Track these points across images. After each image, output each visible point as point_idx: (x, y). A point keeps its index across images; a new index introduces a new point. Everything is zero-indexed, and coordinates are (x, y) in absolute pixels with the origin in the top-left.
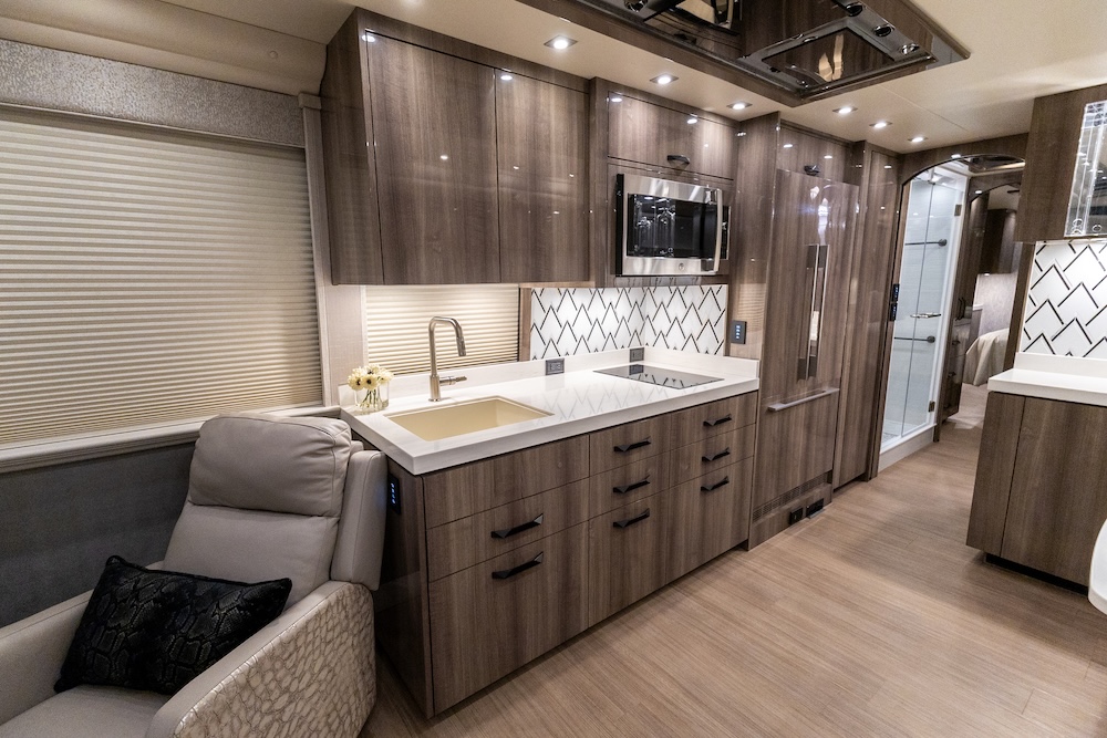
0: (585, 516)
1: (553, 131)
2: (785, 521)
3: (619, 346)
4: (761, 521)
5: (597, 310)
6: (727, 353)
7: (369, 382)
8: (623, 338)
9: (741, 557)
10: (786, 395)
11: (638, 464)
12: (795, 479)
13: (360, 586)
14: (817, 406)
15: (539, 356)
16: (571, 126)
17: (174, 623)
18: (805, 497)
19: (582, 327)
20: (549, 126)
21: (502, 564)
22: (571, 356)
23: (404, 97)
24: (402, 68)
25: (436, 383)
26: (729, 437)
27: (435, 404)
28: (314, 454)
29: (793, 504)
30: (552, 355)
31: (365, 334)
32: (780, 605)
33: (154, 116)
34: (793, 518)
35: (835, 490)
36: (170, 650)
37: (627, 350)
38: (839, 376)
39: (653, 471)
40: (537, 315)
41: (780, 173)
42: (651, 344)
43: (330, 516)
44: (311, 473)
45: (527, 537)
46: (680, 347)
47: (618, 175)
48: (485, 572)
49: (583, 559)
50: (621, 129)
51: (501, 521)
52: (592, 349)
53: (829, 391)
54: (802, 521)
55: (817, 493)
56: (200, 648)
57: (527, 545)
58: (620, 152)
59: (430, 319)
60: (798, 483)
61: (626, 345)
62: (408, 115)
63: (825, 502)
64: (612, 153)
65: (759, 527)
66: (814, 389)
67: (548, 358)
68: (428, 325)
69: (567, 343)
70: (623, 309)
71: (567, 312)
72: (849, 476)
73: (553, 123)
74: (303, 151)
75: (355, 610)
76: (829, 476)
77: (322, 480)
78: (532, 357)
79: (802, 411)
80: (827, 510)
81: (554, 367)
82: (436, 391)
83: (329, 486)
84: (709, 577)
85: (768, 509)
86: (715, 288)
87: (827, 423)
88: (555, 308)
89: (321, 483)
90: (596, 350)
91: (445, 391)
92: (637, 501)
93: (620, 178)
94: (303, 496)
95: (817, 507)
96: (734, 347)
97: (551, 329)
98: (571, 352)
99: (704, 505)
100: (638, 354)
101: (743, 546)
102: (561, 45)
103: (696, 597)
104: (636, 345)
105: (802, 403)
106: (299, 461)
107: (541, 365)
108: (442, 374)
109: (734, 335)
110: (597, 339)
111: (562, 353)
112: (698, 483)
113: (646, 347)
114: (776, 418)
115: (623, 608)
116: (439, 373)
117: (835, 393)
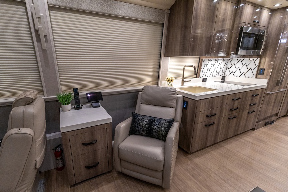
0: (223, 115)
2: (264, 124)
3: (220, 75)
4: (258, 123)
5: (216, 65)
6: (256, 78)
7: (171, 80)
8: (221, 73)
9: (252, 132)
10: (272, 90)
11: (236, 104)
12: (269, 114)
14: (279, 93)
15: (201, 77)
17: (154, 124)
18: (270, 119)
19: (212, 70)
21: (207, 123)
25: (183, 82)
26: (257, 100)
27: (182, 87)
28: (172, 94)
29: (267, 121)
30: (204, 77)
31: (168, 69)
32: (268, 143)
33: (132, 16)
34: (266, 124)
35: (278, 118)
36: (156, 129)
37: (221, 76)
38: (286, 86)
39: (239, 107)
40: (203, 66)
41: (285, 25)
42: (228, 75)
43: (174, 108)
45: (213, 118)
46: (239, 76)
47: (241, 27)
48: (204, 124)
49: (221, 125)
50: (244, 14)
51: (208, 113)
52: (213, 76)
53: (283, 90)
54: (268, 125)
55: (273, 118)
56: (162, 129)
57: (213, 120)
58: (243, 20)
59: (184, 66)
60: (269, 115)
61: (221, 75)
63: (275, 121)
64: (241, 21)
65: (258, 125)
66: (279, 89)
68: (183, 68)
69: (208, 74)
70: (222, 65)
71: (209, 66)
72: (282, 115)
74: (163, 24)
76: (277, 114)
77: (174, 100)
79: (275, 95)
80: (275, 123)
81: (205, 80)
82: (183, 84)
84: (245, 135)
85: (260, 121)
86: (255, 59)
87: (280, 99)
88: (207, 64)
91: (185, 84)
92: (235, 113)
93: (242, 28)
94: (170, 103)
95: (273, 122)
96: (259, 76)
97: (205, 70)
98: (208, 76)
99: (247, 117)
100: (223, 78)
101: (253, 129)
103: (243, 139)
104: (223, 75)
105: (275, 93)
106: (170, 95)
107: (201, 79)
108: (185, 80)
109: (260, 72)
110: (215, 73)
111: (207, 76)
112: (247, 111)
113: (226, 76)
114: (268, 96)
115: (226, 139)
116: (184, 79)
117: (284, 91)
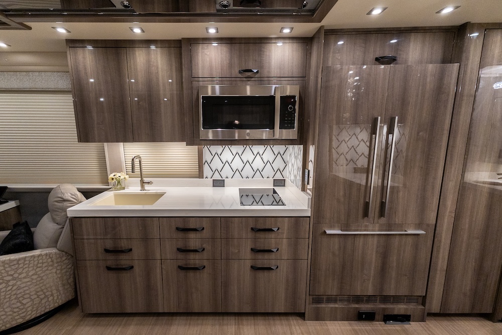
0: (158, 257)
1: (160, 70)
2: (352, 315)
3: (265, 177)
4: (320, 306)
5: (248, 156)
6: (303, 189)
8: (268, 171)
10: (348, 226)
11: (194, 240)
12: (365, 289)
13: (64, 253)
14: (397, 241)
15: (209, 176)
16: (171, 65)
18: (382, 306)
19: (237, 164)
20: (158, 68)
21: (111, 264)
22: (230, 179)
23: (85, 69)
24: (84, 58)
25: (143, 183)
26: (278, 242)
29: (365, 307)
30: (217, 177)
31: (123, 160)
37: (271, 179)
38: (432, 222)
39: (207, 247)
40: (207, 156)
43: (59, 225)
44: (56, 208)
45: (123, 257)
48: (103, 264)
49: (159, 277)
50: (200, 62)
51: (109, 246)
52: (244, 177)
53: (412, 231)
54: (374, 322)
55: (400, 308)
57: (124, 260)
58: (200, 74)
60: (370, 292)
61: (271, 177)
62: (87, 76)
63: (413, 318)
64: (194, 75)
65: (318, 309)
66: (390, 227)
67: (214, 178)
69: (227, 172)
70: (268, 156)
71: (227, 156)
73: (160, 66)
75: (59, 260)
76: (423, 301)
78: (205, 177)
81: (218, 183)
82: (142, 186)
83: (60, 214)
85: (331, 300)
88: (219, 153)
89: (57, 213)
90: (247, 177)
91: (147, 187)
97: (217, 164)
98: (230, 177)
99: (255, 277)
100: (279, 182)
102: (137, 31)
104: (279, 177)
105: (372, 235)
107: (210, 181)
108: (146, 180)
110: (248, 171)
111: (224, 177)
112: (248, 263)
113: (287, 179)
114: (336, 240)
